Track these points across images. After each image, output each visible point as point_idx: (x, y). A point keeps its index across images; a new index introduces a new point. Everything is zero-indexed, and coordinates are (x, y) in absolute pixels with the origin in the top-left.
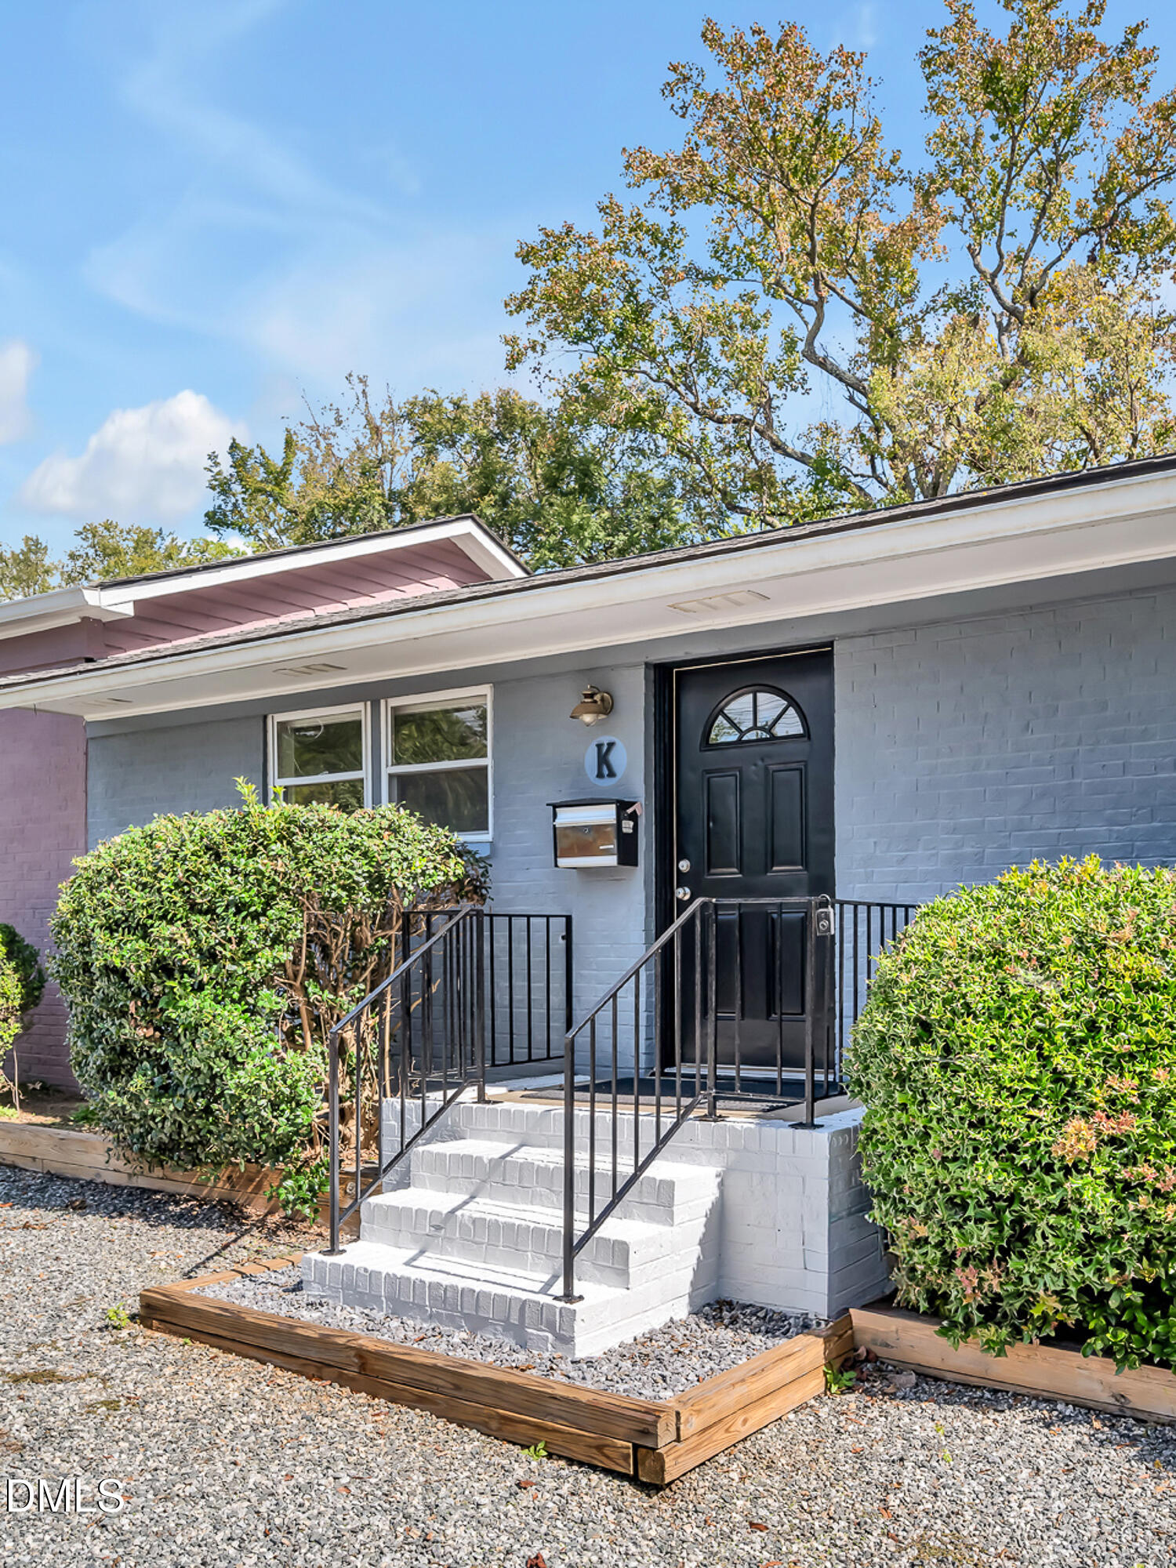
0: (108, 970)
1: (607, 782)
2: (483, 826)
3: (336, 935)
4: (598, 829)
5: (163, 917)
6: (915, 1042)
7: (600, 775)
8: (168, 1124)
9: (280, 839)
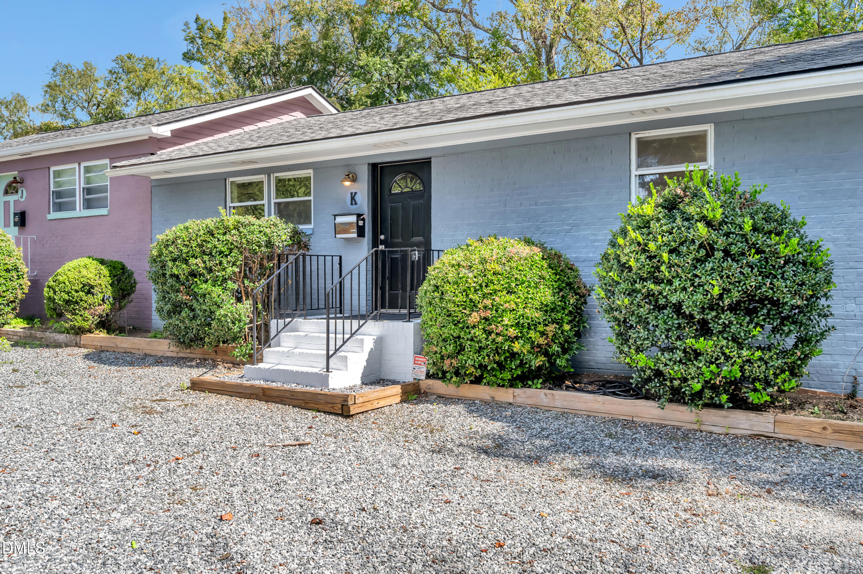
0: (172, 276)
1: (354, 207)
2: (310, 223)
3: (254, 262)
4: (350, 224)
5: (192, 257)
6: (433, 292)
7: (352, 204)
8: (194, 330)
9: (235, 228)
